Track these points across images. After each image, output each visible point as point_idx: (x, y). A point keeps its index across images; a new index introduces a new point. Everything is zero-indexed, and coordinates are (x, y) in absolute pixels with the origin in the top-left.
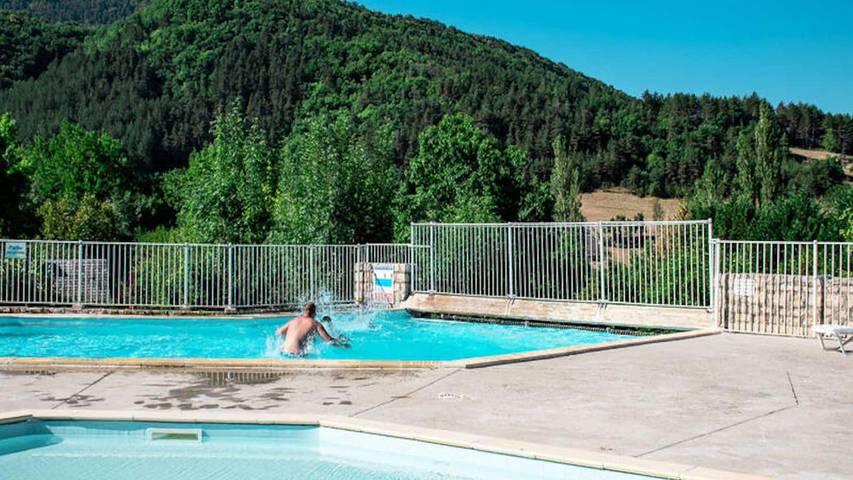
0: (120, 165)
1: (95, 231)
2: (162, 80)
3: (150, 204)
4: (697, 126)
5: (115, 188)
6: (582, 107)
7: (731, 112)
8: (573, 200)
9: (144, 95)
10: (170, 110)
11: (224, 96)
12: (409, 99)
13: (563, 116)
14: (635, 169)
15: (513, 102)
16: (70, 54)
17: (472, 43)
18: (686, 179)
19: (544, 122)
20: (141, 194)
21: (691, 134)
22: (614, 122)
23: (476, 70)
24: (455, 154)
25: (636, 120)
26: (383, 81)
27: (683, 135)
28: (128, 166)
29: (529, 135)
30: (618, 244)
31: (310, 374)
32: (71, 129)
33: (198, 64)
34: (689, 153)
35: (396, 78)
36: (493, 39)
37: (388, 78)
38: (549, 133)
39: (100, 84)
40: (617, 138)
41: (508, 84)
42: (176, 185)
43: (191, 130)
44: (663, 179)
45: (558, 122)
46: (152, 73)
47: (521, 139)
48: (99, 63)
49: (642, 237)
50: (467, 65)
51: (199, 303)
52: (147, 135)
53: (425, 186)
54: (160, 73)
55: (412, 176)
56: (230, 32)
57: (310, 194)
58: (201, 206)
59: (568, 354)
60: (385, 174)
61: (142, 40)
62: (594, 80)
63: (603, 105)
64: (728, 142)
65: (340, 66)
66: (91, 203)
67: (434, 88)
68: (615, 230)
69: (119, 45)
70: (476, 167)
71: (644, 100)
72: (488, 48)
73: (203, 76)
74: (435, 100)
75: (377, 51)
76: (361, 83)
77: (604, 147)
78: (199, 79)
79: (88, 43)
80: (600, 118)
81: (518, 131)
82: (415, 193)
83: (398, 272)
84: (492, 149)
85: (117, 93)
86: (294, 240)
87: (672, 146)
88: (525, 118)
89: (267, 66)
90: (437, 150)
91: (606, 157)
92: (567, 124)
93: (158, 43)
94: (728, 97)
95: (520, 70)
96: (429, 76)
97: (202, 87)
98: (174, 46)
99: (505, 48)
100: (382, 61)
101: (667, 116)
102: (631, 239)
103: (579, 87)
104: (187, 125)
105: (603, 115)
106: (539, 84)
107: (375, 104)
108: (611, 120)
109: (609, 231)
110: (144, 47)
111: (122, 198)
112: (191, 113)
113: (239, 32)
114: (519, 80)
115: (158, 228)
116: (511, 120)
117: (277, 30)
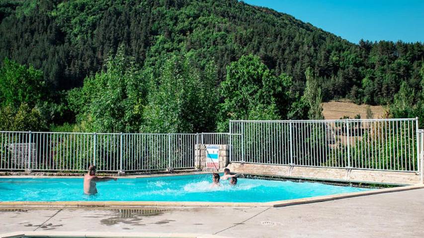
0: (41, 86)
1: (27, 126)
2: (65, 34)
3: (59, 110)
4: (394, 61)
5: (38, 100)
6: (322, 50)
7: (416, 52)
8: (318, 106)
9: (54, 43)
10: (70, 52)
11: (103, 44)
12: (216, 45)
13: (310, 56)
14: (355, 88)
15: (279, 47)
16: (7, 17)
17: (254, 11)
18: (387, 93)
19: (299, 59)
20: (54, 103)
21: (390, 65)
22: (341, 59)
23: (256, 28)
24: (248, 79)
25: (356, 57)
26: (200, 35)
27: (385, 67)
28: (45, 86)
29: (289, 67)
30: (345, 134)
31: (181, 210)
32: (10, 64)
33: (87, 24)
34: (389, 78)
35: (207, 33)
36: (267, 9)
37: (203, 33)
38: (301, 66)
39: (26, 36)
40: (343, 69)
41: (276, 36)
42: (75, 98)
43: (82, 64)
44: (372, 94)
45: (307, 59)
46: (58, 30)
47: (284, 69)
48: (25, 23)
49: (360, 129)
50: (251, 25)
51: (102, 169)
52: (55, 67)
53: (230, 98)
54: (63, 29)
55: (222, 92)
56: (106, 4)
57: (166, 103)
58: (99, 110)
59: (333, 199)
60: (212, 91)
61: (52, 10)
62: (329, 33)
63: (334, 49)
64: (413, 70)
65: (173, 26)
66: (25, 109)
67: (231, 39)
68: (343, 125)
69: (38, 12)
70: (261, 87)
71: (360, 45)
72: (264, 14)
73: (90, 31)
74: (231, 46)
75: (196, 16)
76: (187, 36)
77: (336, 74)
78: (87, 33)
79: (18, 11)
80: (333, 57)
81: (282, 64)
82: (224, 102)
83: (222, 150)
84: (271, 75)
85: (37, 42)
86: (156, 131)
87: (378, 73)
88: (287, 57)
89: (129, 26)
90: (237, 76)
91: (337, 80)
92: (312, 60)
93: (62, 11)
94: (414, 43)
95: (283, 27)
96: (228, 32)
97: (89, 39)
98: (72, 14)
99: (274, 14)
100: (199, 22)
101: (375, 55)
102: (353, 130)
103: (320, 37)
104: (80, 61)
105: (335, 54)
106: (295, 36)
107: (195, 49)
108: (340, 58)
109: (339, 126)
110: (53, 14)
111: (42, 106)
112: (82, 54)
113: (112, 5)
114: (283, 34)
115: (65, 124)
116: (278, 58)
117: (135, 4)
